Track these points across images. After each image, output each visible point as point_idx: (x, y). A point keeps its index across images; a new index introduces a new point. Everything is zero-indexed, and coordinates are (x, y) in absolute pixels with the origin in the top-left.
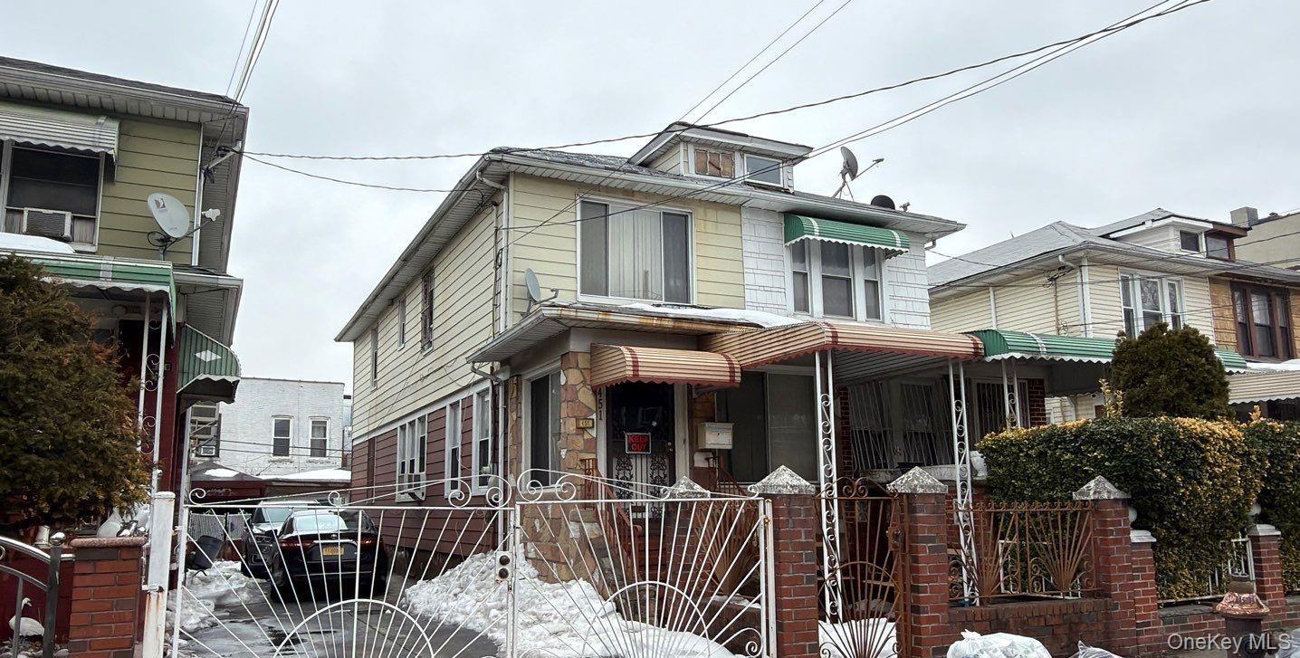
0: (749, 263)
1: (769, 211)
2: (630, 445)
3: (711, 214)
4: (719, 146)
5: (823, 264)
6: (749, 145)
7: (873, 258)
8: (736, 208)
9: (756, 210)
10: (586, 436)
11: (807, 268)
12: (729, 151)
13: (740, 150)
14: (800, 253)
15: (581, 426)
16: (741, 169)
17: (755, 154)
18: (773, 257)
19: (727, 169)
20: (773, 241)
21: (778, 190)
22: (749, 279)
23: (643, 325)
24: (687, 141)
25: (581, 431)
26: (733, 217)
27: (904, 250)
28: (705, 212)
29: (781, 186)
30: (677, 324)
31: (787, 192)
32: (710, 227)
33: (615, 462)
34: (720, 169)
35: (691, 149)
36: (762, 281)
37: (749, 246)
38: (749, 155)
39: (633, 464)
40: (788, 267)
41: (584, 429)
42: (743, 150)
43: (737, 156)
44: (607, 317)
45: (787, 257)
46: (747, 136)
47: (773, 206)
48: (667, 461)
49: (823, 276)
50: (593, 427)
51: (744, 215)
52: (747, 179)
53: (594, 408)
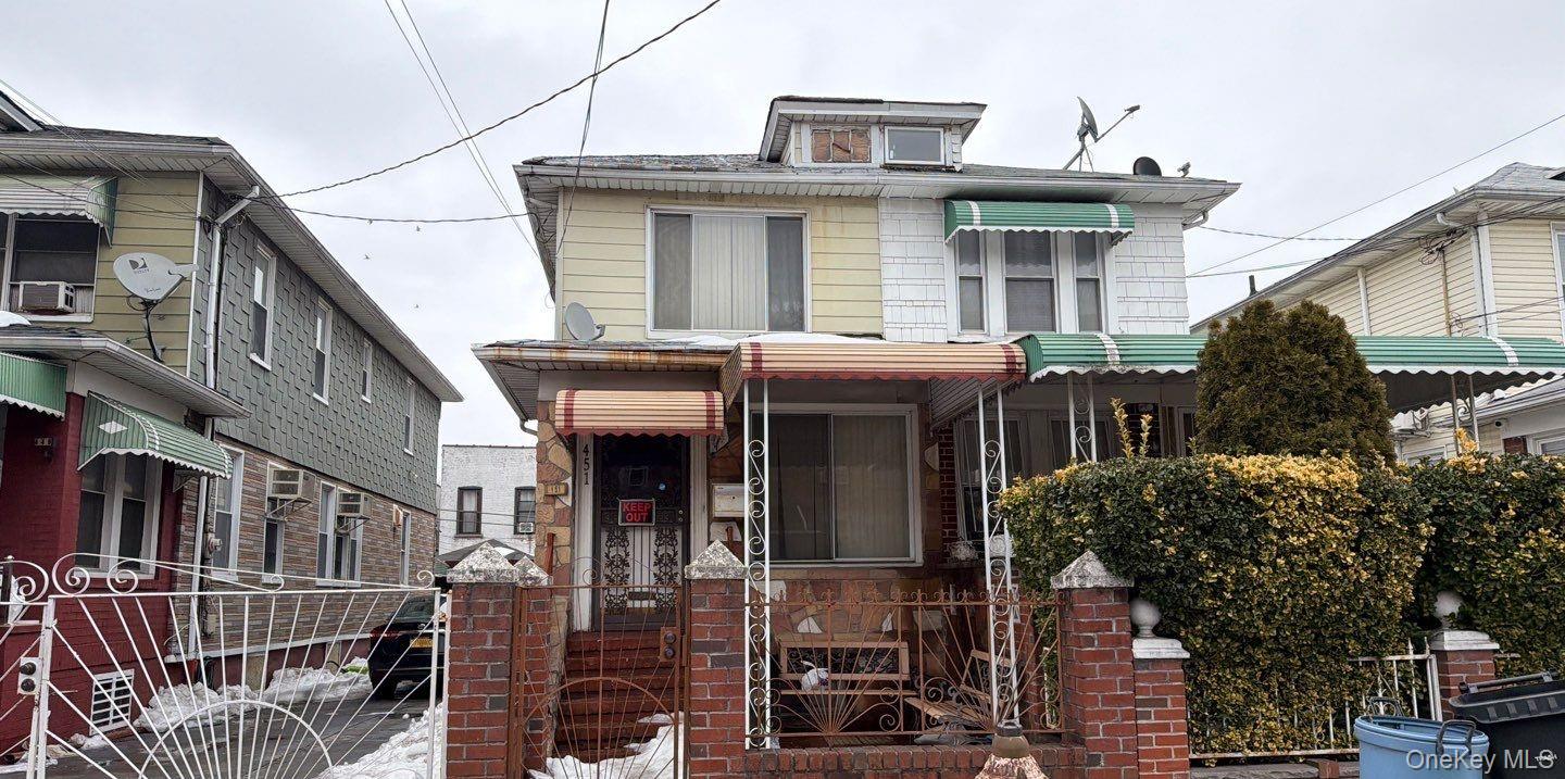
0: (890, 272)
1: (921, 200)
2: (624, 514)
3: (834, 212)
4: (846, 120)
5: (1008, 262)
6: (887, 113)
7: (1090, 248)
8: (872, 200)
9: (898, 200)
10: (558, 505)
11: (983, 272)
12: (861, 127)
13: (878, 123)
14: (969, 247)
15: (550, 492)
16: (881, 149)
17: (902, 124)
18: (925, 261)
19: (861, 150)
20: (928, 239)
21: (936, 169)
22: (888, 293)
23: (613, 362)
24: (800, 121)
25: (551, 499)
26: (865, 213)
27: (1124, 231)
28: (825, 212)
29: (942, 163)
31: (950, 170)
32: (833, 230)
33: (604, 537)
34: (849, 152)
35: (806, 131)
36: (909, 293)
37: (890, 250)
38: (891, 128)
39: (630, 539)
40: (948, 271)
41: (555, 496)
42: (881, 122)
43: (874, 132)
44: (564, 355)
45: (949, 257)
46: (881, 102)
47: (923, 192)
48: (679, 534)
49: (1008, 280)
50: (566, 494)
51: (883, 208)
52: (888, 161)
53: (570, 471)
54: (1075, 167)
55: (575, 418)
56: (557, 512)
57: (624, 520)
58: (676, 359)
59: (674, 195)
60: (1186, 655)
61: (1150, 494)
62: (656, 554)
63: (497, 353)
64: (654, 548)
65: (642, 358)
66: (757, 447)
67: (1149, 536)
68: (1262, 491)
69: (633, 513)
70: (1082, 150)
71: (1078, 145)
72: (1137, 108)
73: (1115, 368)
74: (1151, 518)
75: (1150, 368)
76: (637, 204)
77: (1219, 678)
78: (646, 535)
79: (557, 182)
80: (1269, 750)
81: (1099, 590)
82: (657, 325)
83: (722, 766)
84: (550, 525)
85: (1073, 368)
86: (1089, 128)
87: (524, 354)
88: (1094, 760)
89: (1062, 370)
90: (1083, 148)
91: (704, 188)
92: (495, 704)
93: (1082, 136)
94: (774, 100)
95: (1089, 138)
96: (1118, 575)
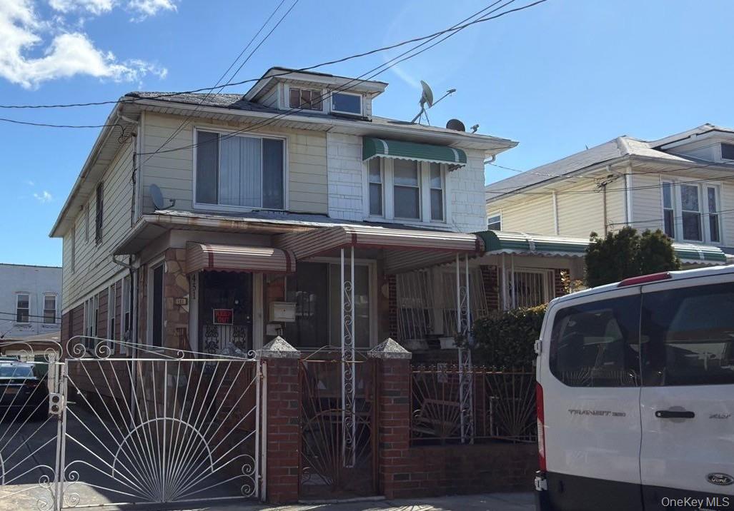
0: (333, 177)
1: (349, 135)
2: (216, 317)
3: (302, 139)
4: (310, 84)
5: (395, 175)
6: (333, 83)
7: (438, 171)
8: (323, 132)
9: (339, 135)
10: (181, 311)
11: (382, 179)
12: (318, 89)
13: (328, 87)
14: (375, 167)
15: (177, 303)
16: (328, 103)
17: (341, 90)
18: (352, 172)
19: (317, 103)
20: (353, 159)
21: (358, 118)
22: (331, 190)
24: (284, 82)
25: (177, 307)
26: (319, 141)
27: (462, 164)
28: (297, 138)
29: (361, 115)
31: (365, 119)
32: (300, 148)
33: (205, 330)
34: (310, 103)
35: (287, 88)
36: (343, 190)
37: (333, 164)
38: (334, 92)
39: (219, 332)
40: (364, 179)
41: (180, 306)
43: (325, 93)
44: (195, 222)
46: (331, 76)
49: (395, 186)
50: (187, 304)
51: (330, 138)
52: (332, 111)
53: (188, 291)
54: (417, 122)
55: (214, 261)
56: (182, 315)
57: (216, 321)
59: (210, 120)
62: (234, 342)
64: (232, 338)
66: (347, 285)
69: (221, 317)
70: (422, 112)
71: (420, 108)
72: (454, 91)
78: (228, 330)
82: (198, 200)
86: (427, 98)
87: (173, 220)
90: (423, 110)
93: (422, 102)
94: (272, 68)
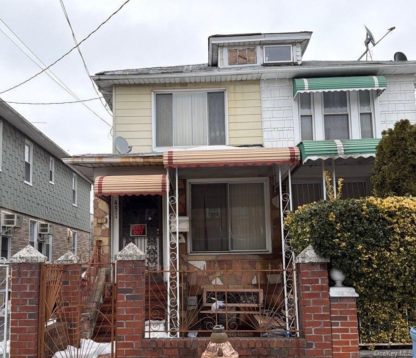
0: (266, 115)
1: (281, 80)
2: (133, 231)
3: (239, 88)
4: (244, 44)
5: (325, 108)
6: (263, 39)
7: (367, 98)
8: (257, 81)
9: (270, 80)
10: (103, 228)
11: (312, 112)
12: (252, 47)
13: (260, 44)
14: (305, 101)
16: (261, 57)
17: (272, 44)
18: (284, 109)
19: (252, 58)
20: (285, 98)
21: (289, 64)
22: (266, 125)
23: (124, 163)
24: (222, 46)
26: (254, 88)
27: (382, 89)
28: (235, 88)
29: (292, 61)
30: (145, 160)
31: (295, 64)
32: (239, 96)
33: (124, 241)
34: (246, 59)
35: (225, 51)
36: (275, 124)
37: (266, 104)
38: (265, 46)
40: (294, 112)
41: (101, 224)
42: (261, 44)
43: (258, 49)
44: (101, 160)
45: (295, 106)
46: (260, 34)
47: (281, 76)
48: (158, 240)
49: (325, 115)
50: (106, 222)
51: (263, 85)
52: (265, 62)
53: (108, 212)
54: (364, 59)
55: (103, 188)
56: (103, 231)
57: (133, 234)
58: (151, 160)
59: (164, 85)
60: (357, 295)
61: (332, 217)
62: (148, 249)
63: (72, 160)
64: (146, 246)
65: (136, 160)
66: (172, 199)
67: (333, 238)
68: (391, 214)
69: (137, 230)
70: (367, 51)
71: (365, 48)
72: (394, 28)
73: (341, 156)
74: (334, 229)
75: (360, 155)
76: (147, 90)
77: (375, 307)
78: (143, 240)
79: (111, 82)
80: (401, 342)
81: (312, 264)
82: (157, 145)
83: (131, 345)
84: (100, 236)
85: (320, 157)
86: (370, 40)
87: (84, 160)
88: (310, 345)
89: (314, 158)
90: (368, 50)
91: (178, 81)
92: (31, 316)
93: (367, 44)
94: (210, 37)
95: (370, 45)
96: (321, 257)
